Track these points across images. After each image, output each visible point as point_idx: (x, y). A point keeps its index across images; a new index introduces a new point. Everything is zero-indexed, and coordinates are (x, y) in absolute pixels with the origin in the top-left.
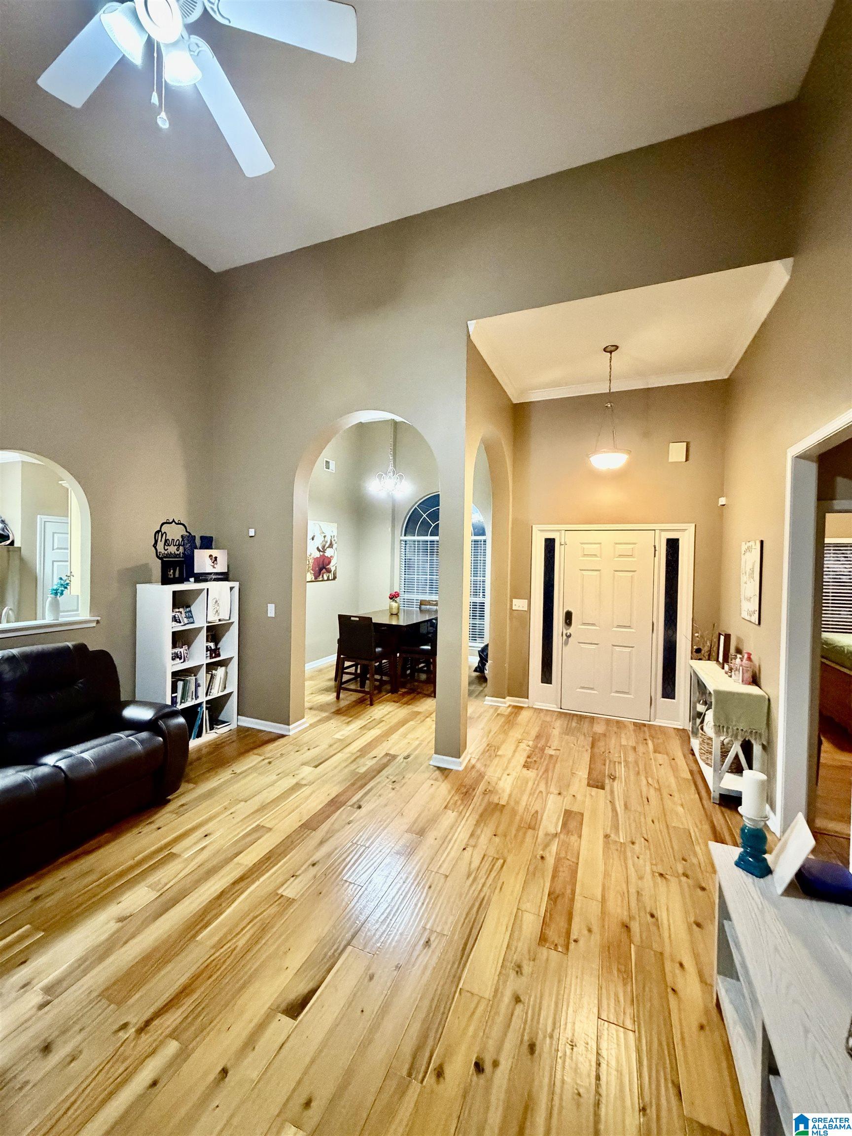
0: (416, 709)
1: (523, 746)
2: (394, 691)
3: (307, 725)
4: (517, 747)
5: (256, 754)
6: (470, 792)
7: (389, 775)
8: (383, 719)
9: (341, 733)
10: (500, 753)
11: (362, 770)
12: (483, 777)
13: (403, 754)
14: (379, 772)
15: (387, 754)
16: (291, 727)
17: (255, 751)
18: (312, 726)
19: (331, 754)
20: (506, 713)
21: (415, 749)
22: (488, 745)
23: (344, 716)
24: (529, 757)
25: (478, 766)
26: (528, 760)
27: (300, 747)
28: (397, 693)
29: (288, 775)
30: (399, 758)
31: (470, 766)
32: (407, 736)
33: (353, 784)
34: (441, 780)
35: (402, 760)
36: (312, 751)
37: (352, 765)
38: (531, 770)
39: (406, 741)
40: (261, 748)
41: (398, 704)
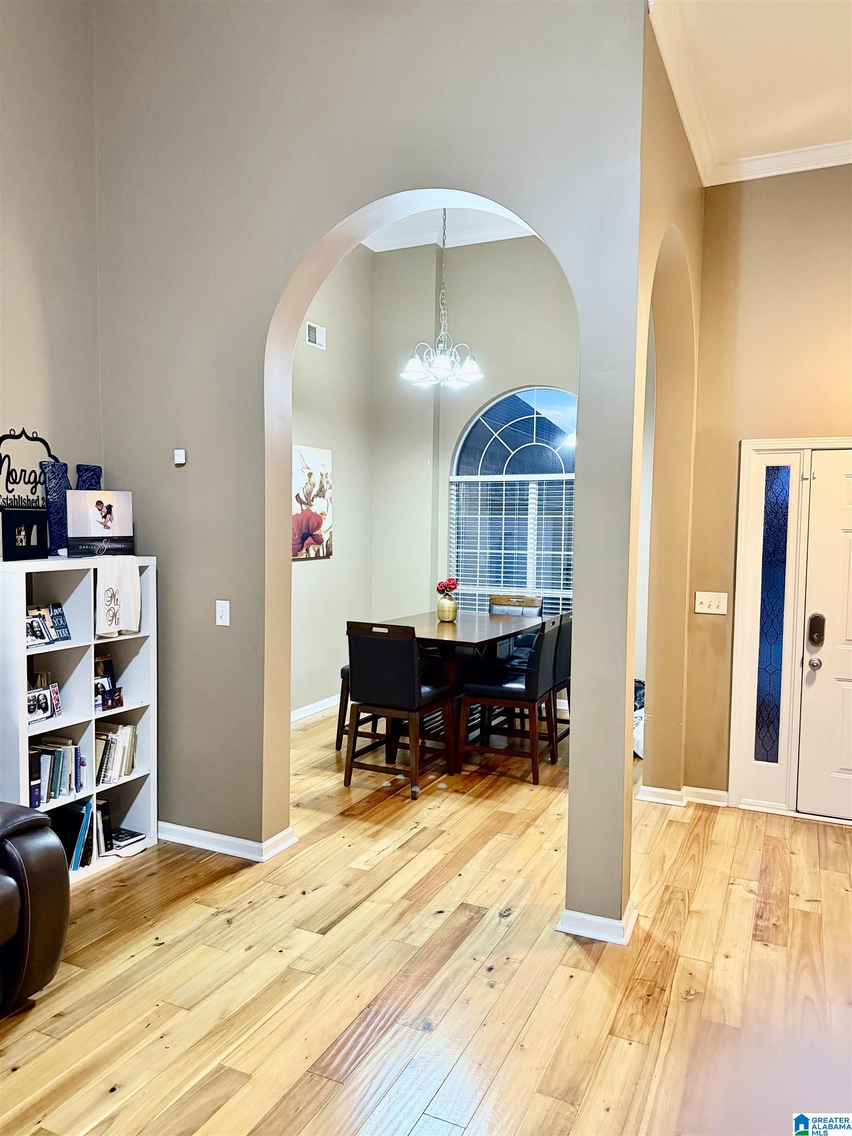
0: (505, 808)
1: (739, 890)
2: (452, 769)
3: (295, 840)
4: (728, 893)
5: (199, 903)
6: (656, 995)
7: (476, 953)
8: (442, 828)
9: (363, 858)
10: (695, 906)
11: (419, 940)
12: (675, 961)
13: (497, 905)
14: (456, 944)
15: (463, 906)
16: (265, 845)
17: (198, 896)
18: (305, 841)
19: (351, 904)
20: (687, 820)
21: (520, 894)
22: (667, 888)
23: (365, 820)
24: (759, 916)
25: (658, 935)
26: (760, 922)
27: (285, 887)
28: (459, 772)
29: (269, 949)
30: (489, 915)
31: (641, 935)
32: (498, 866)
33: (406, 973)
34: (588, 967)
35: (497, 919)
36: (310, 896)
37: (397, 928)
38: (772, 945)
39: (496, 877)
40: (209, 889)
41: (464, 796)
